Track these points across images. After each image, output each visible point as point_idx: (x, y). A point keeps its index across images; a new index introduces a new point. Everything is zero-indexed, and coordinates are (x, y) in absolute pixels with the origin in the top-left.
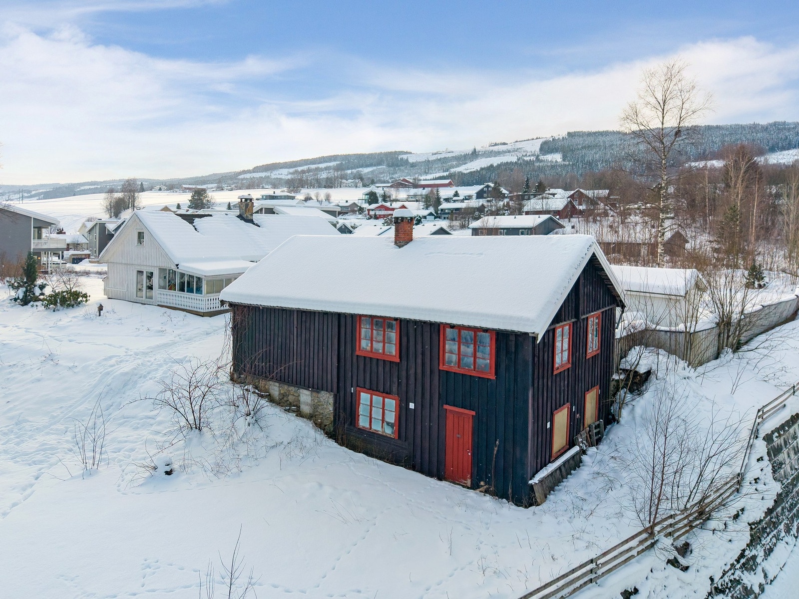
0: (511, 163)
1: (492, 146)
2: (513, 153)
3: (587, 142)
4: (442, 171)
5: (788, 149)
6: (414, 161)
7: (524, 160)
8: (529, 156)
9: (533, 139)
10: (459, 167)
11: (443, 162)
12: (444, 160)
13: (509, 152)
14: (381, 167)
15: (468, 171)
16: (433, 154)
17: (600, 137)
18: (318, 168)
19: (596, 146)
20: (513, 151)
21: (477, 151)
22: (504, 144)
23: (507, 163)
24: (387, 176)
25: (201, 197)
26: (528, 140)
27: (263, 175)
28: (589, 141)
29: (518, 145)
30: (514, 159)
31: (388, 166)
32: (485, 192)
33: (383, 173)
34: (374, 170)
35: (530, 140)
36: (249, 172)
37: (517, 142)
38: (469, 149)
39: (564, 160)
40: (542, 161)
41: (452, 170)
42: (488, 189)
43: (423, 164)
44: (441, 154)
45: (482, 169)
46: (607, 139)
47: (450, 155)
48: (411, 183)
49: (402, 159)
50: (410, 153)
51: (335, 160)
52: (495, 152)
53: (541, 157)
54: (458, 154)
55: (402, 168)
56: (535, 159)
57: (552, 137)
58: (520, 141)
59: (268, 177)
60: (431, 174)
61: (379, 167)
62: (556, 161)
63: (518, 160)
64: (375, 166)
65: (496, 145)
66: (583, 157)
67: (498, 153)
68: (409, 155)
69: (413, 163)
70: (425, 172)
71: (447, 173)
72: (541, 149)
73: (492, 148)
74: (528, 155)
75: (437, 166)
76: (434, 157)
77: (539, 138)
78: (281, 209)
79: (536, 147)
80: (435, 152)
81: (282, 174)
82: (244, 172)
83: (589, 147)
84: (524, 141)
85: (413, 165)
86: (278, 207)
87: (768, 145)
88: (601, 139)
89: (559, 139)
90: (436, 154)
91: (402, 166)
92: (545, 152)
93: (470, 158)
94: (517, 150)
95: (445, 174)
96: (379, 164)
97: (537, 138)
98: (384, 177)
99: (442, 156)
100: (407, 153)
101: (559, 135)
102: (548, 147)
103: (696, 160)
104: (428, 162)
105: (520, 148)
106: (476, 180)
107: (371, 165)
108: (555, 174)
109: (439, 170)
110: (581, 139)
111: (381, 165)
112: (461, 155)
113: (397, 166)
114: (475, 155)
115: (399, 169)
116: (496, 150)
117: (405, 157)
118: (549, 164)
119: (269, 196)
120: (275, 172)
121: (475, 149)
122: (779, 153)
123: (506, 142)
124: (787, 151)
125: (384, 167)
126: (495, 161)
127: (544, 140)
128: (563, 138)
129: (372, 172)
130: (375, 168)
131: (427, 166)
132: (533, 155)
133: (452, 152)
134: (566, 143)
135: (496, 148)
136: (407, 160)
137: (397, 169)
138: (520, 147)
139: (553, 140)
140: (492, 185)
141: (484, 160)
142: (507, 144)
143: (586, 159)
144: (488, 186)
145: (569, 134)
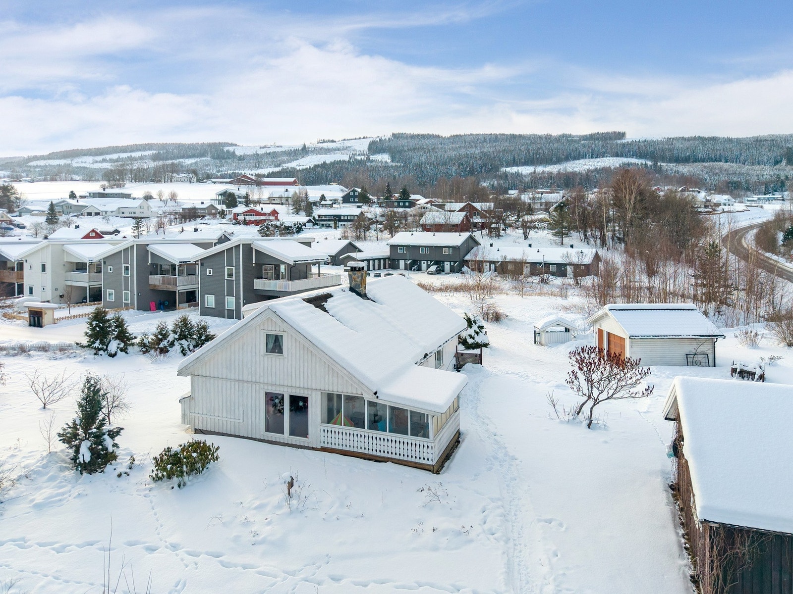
0: (344, 161)
1: (320, 143)
2: (343, 152)
3: (411, 144)
4: (273, 166)
5: (579, 159)
6: (242, 154)
7: (355, 159)
8: (359, 155)
9: (360, 138)
10: (290, 162)
11: (273, 157)
12: (274, 155)
13: (339, 150)
14: (204, 159)
15: (301, 168)
16: (261, 148)
17: (422, 140)
18: (131, 156)
19: (421, 149)
20: (343, 149)
21: (307, 147)
22: (333, 141)
23: (340, 161)
24: (213, 169)
25: (8, 194)
26: (356, 139)
27: (62, 162)
28: (413, 143)
29: (347, 144)
30: (346, 158)
31: (213, 158)
32: (351, 196)
33: (207, 165)
34: (197, 161)
35: (357, 139)
36: (43, 158)
37: (344, 140)
38: (297, 144)
39: (393, 161)
40: (372, 161)
41: (285, 166)
42: (354, 193)
43: (252, 158)
44: (269, 148)
45: (316, 166)
46: (429, 142)
47: (279, 150)
48: (254, 180)
49: (228, 151)
50: (236, 145)
51: (150, 149)
52: (325, 149)
53: (372, 157)
54: (286, 149)
55: (229, 161)
56: (365, 159)
57: (378, 137)
58: (348, 140)
59: (69, 165)
60: (262, 168)
61: (203, 159)
62: (386, 162)
63: (350, 158)
64: (198, 157)
65: (324, 142)
66: (411, 158)
67: (328, 151)
68: (235, 147)
69: (241, 156)
70: (256, 166)
71: (280, 168)
72: (370, 149)
73: (321, 145)
74: (357, 154)
75: (267, 161)
76: (263, 151)
77: (366, 138)
78: (266, 245)
79: (364, 146)
80: (263, 145)
81: (85, 162)
82: (36, 158)
83: (414, 149)
84: (352, 139)
85: (241, 158)
86: (257, 242)
87: (563, 155)
88: (424, 142)
89: (385, 139)
90: (263, 148)
91: (229, 158)
92: (373, 152)
93: (300, 154)
94: (346, 148)
95: (278, 169)
96: (202, 155)
97: (364, 138)
98: (209, 170)
99: (272, 150)
100: (232, 145)
101: (384, 136)
102: (376, 147)
103: (508, 166)
104: (257, 156)
105: (349, 147)
106: (313, 177)
107: (193, 156)
108: (389, 175)
109: (270, 165)
110: (406, 141)
111: (205, 156)
112: (291, 150)
113: (224, 158)
114: (305, 151)
115: (225, 162)
116: (326, 147)
117: (231, 149)
118: (380, 164)
119: (99, 193)
120: (76, 160)
121: (305, 145)
122: (572, 162)
123: (335, 140)
124: (578, 161)
125: (209, 158)
126: (329, 159)
127: (372, 140)
128: (389, 138)
129: (195, 163)
130: (198, 159)
131: (257, 159)
132: (363, 155)
133: (281, 147)
134: (393, 144)
135: (325, 145)
136: (234, 152)
137: (223, 161)
138: (349, 145)
139: (380, 140)
140: (359, 190)
141: (314, 156)
142: (335, 142)
143: (413, 160)
144: (354, 191)
145: (393, 135)
